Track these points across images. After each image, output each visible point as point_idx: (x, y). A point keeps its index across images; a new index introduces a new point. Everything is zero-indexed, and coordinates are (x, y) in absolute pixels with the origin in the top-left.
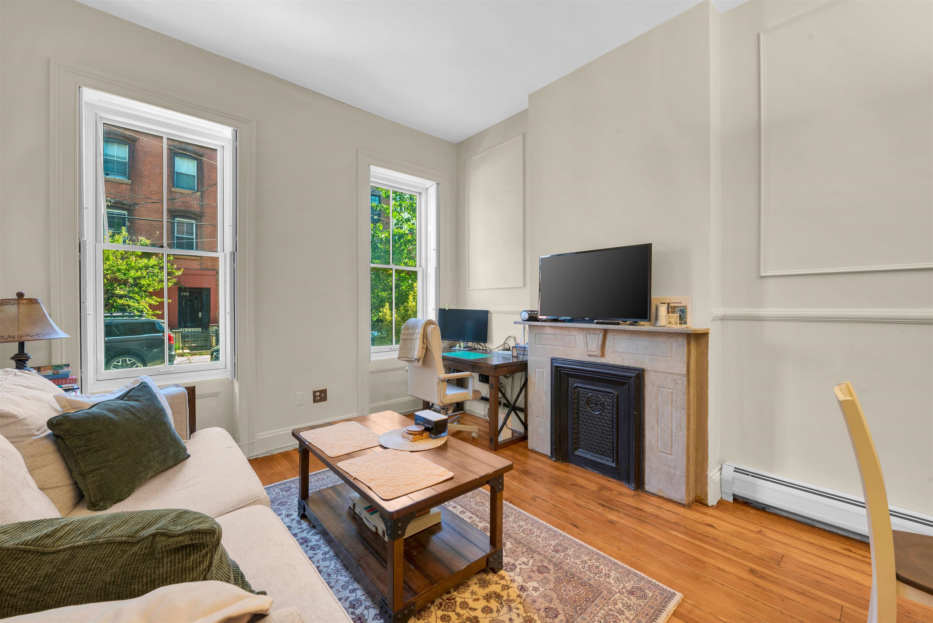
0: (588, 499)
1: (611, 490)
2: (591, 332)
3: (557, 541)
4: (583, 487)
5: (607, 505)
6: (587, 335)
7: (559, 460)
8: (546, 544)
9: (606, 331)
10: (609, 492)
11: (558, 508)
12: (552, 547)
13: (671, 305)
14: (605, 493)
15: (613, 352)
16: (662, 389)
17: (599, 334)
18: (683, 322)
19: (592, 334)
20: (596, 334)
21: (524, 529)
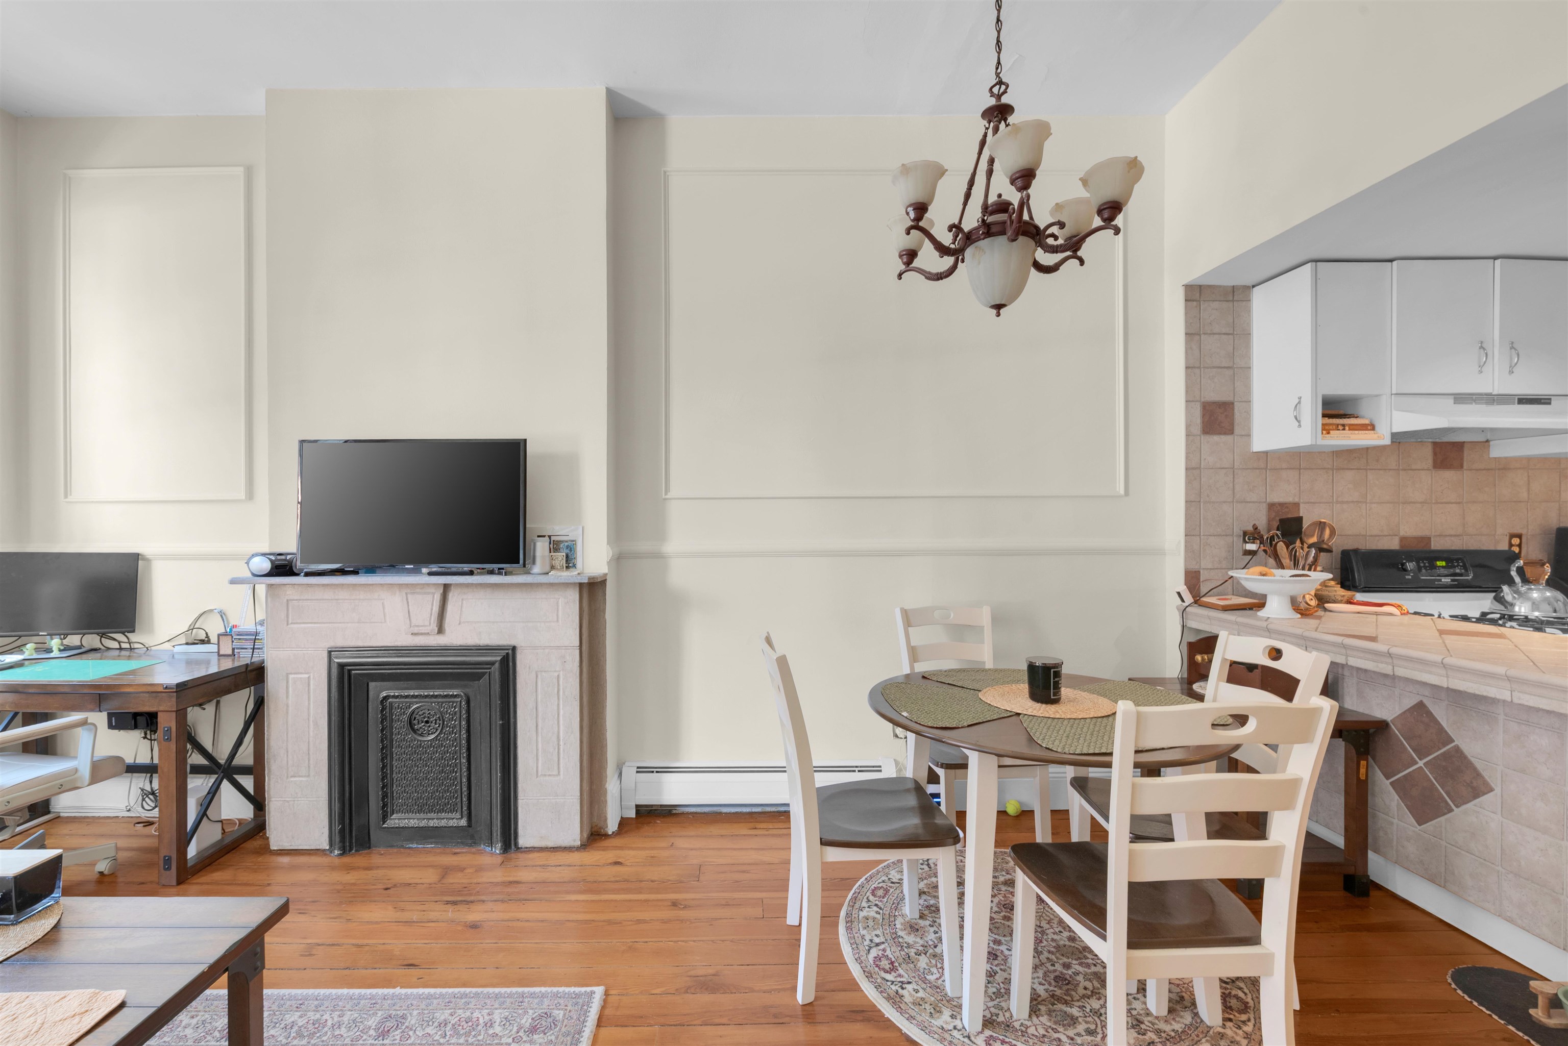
0: (422, 903)
1: (462, 869)
2: (418, 590)
3: (380, 1013)
4: (410, 884)
5: (460, 898)
6: (409, 596)
7: (351, 850)
8: (358, 1034)
9: (446, 587)
10: (460, 875)
11: (367, 948)
12: (372, 1032)
13: (553, 538)
14: (456, 879)
15: (459, 624)
16: (543, 673)
17: (434, 594)
18: (570, 565)
19: (418, 593)
20: (428, 593)
21: (300, 1027)
